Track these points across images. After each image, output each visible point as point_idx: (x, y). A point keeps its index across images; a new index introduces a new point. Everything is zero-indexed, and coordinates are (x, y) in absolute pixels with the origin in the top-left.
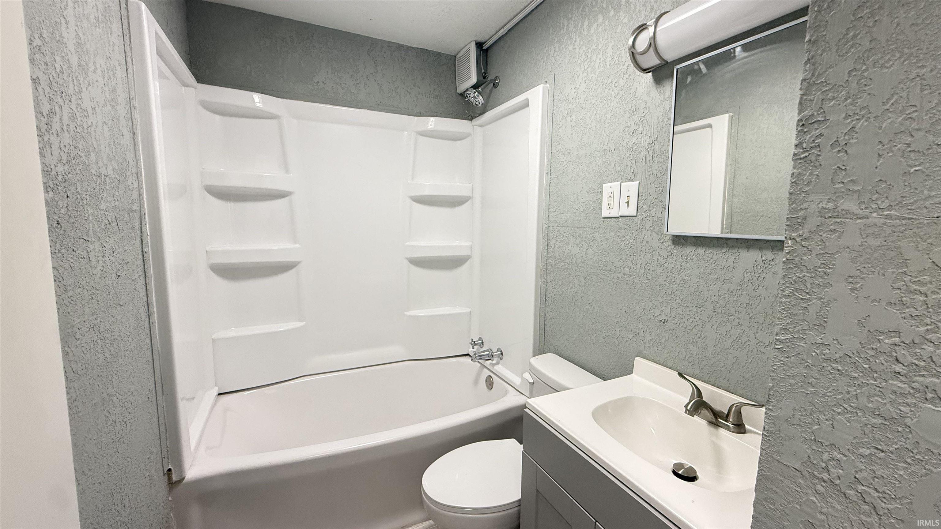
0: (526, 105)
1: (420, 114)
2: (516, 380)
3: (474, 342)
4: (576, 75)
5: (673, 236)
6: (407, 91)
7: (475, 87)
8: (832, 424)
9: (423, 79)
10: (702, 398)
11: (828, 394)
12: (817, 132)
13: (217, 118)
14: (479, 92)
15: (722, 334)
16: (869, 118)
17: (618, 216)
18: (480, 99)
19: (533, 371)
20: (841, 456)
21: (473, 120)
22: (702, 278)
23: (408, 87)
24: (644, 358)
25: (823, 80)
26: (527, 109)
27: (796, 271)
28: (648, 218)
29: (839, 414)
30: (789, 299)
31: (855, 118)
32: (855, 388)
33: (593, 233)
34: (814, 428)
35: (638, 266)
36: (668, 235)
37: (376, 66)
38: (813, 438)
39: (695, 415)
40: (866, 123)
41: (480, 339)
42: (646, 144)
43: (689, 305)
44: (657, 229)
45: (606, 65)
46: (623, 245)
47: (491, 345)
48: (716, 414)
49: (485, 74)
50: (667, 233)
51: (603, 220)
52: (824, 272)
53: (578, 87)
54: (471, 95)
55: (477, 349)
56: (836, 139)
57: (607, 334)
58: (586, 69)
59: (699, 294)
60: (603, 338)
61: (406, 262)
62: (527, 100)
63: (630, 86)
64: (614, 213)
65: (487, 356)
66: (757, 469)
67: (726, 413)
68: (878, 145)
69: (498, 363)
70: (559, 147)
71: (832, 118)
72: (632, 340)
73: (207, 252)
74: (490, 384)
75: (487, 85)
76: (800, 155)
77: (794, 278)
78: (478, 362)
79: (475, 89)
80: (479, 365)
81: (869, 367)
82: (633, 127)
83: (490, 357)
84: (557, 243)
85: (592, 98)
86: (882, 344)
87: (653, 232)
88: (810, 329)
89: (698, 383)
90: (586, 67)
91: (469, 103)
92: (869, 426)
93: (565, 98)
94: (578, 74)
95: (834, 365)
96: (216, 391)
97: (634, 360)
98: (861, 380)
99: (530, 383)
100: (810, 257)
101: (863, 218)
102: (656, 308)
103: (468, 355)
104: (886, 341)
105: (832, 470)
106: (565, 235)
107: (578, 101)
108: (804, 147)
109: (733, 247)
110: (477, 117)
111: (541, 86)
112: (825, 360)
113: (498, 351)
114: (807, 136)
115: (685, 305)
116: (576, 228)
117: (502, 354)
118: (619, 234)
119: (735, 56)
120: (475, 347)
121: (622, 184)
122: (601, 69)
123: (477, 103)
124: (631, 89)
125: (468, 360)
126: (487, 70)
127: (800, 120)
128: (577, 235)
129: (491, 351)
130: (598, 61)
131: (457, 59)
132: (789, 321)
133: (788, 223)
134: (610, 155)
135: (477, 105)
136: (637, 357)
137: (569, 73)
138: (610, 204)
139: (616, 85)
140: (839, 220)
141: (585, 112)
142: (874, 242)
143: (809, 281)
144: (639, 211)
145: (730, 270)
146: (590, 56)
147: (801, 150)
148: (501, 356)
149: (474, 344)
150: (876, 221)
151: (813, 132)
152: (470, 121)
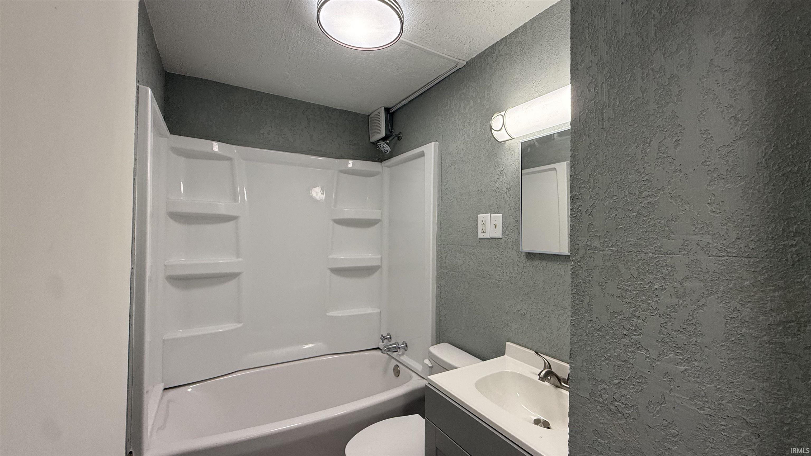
0: (422, 154)
1: (341, 157)
2: (418, 367)
3: (384, 337)
4: (456, 138)
5: (526, 253)
6: (332, 140)
7: (384, 139)
8: (601, 368)
9: (344, 132)
10: (551, 369)
11: (597, 350)
12: (579, 204)
13: (183, 159)
14: (387, 144)
15: (561, 322)
16: (599, 199)
17: (489, 238)
18: (389, 149)
19: (432, 357)
20: (606, 386)
21: (383, 162)
22: (546, 282)
23: (333, 137)
24: (513, 342)
25: (579, 177)
26: (423, 158)
27: (577, 279)
28: (509, 240)
29: (603, 361)
30: (575, 295)
31: (594, 199)
32: (608, 345)
33: (473, 250)
34: (593, 371)
35: (505, 274)
36: (523, 252)
37: (309, 122)
38: (593, 377)
39: (545, 381)
40: (599, 202)
41: (388, 334)
42: (505, 189)
43: (539, 302)
44: (515, 248)
45: (477, 133)
46: (494, 259)
47: (398, 339)
48: (559, 379)
49: (392, 130)
50: (522, 251)
51: (479, 240)
52: (589, 280)
53: (459, 146)
54: (382, 146)
55: (386, 343)
56: (587, 209)
57: (486, 326)
58: (464, 135)
59: (545, 294)
60: (483, 329)
61: (329, 271)
62: (423, 152)
63: (493, 150)
64: (487, 236)
65: (395, 348)
66: (569, 402)
67: (567, 378)
68: (604, 214)
69: (403, 354)
70: (447, 187)
71: (585, 197)
72: (503, 329)
73: (165, 265)
74: (397, 372)
75: (393, 138)
76: (573, 215)
77: (576, 283)
78: (387, 354)
79: (384, 141)
80: (387, 356)
81: (613, 333)
82: (496, 177)
83: (396, 350)
84: (448, 257)
85: (468, 154)
86: (617, 319)
87: (514, 250)
88: (586, 313)
89: (548, 358)
90: (464, 133)
91: (380, 151)
92: (616, 366)
93: (450, 153)
94: (458, 137)
95: (598, 333)
96: (162, 386)
97: (505, 345)
98: (611, 340)
99: (430, 367)
100: (582, 271)
101: (602, 251)
102: (519, 304)
103: (378, 348)
104: (618, 317)
105: (604, 395)
106: (453, 250)
107: (459, 156)
108: (574, 211)
109: (563, 261)
110: (386, 160)
111: (433, 143)
112: (594, 330)
113: (403, 344)
114: (575, 205)
115: (537, 302)
116: (461, 245)
117: (406, 346)
118: (491, 250)
119: (554, 139)
120: (384, 341)
121: (491, 215)
122: (474, 136)
123: (386, 151)
124: (493, 151)
125: (378, 353)
126: (393, 127)
127: (571, 197)
128: (462, 251)
129: (398, 344)
130: (471, 131)
131: (370, 118)
132: (576, 308)
133: (571, 252)
134: (482, 194)
135: (386, 152)
136: (507, 342)
137: (452, 136)
138: (483, 229)
139: (484, 148)
140: (592, 251)
141: (464, 164)
142: (609, 264)
143: (583, 285)
144: (503, 234)
145: (563, 276)
146: (466, 126)
147: (573, 213)
148: (406, 348)
149: (383, 338)
150: (608, 252)
151: (578, 204)
152: (380, 163)
